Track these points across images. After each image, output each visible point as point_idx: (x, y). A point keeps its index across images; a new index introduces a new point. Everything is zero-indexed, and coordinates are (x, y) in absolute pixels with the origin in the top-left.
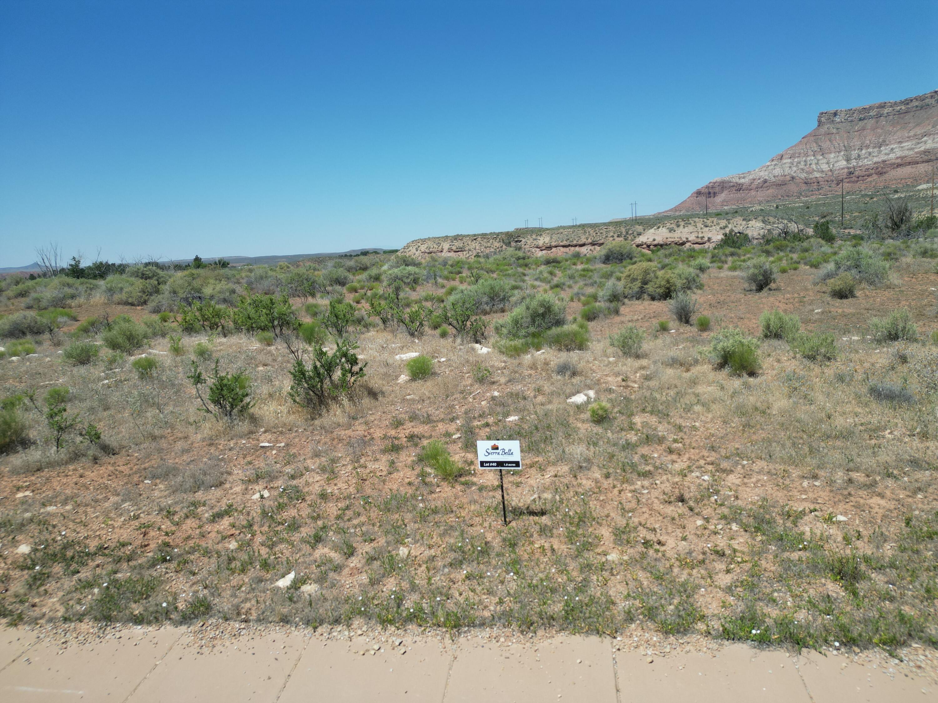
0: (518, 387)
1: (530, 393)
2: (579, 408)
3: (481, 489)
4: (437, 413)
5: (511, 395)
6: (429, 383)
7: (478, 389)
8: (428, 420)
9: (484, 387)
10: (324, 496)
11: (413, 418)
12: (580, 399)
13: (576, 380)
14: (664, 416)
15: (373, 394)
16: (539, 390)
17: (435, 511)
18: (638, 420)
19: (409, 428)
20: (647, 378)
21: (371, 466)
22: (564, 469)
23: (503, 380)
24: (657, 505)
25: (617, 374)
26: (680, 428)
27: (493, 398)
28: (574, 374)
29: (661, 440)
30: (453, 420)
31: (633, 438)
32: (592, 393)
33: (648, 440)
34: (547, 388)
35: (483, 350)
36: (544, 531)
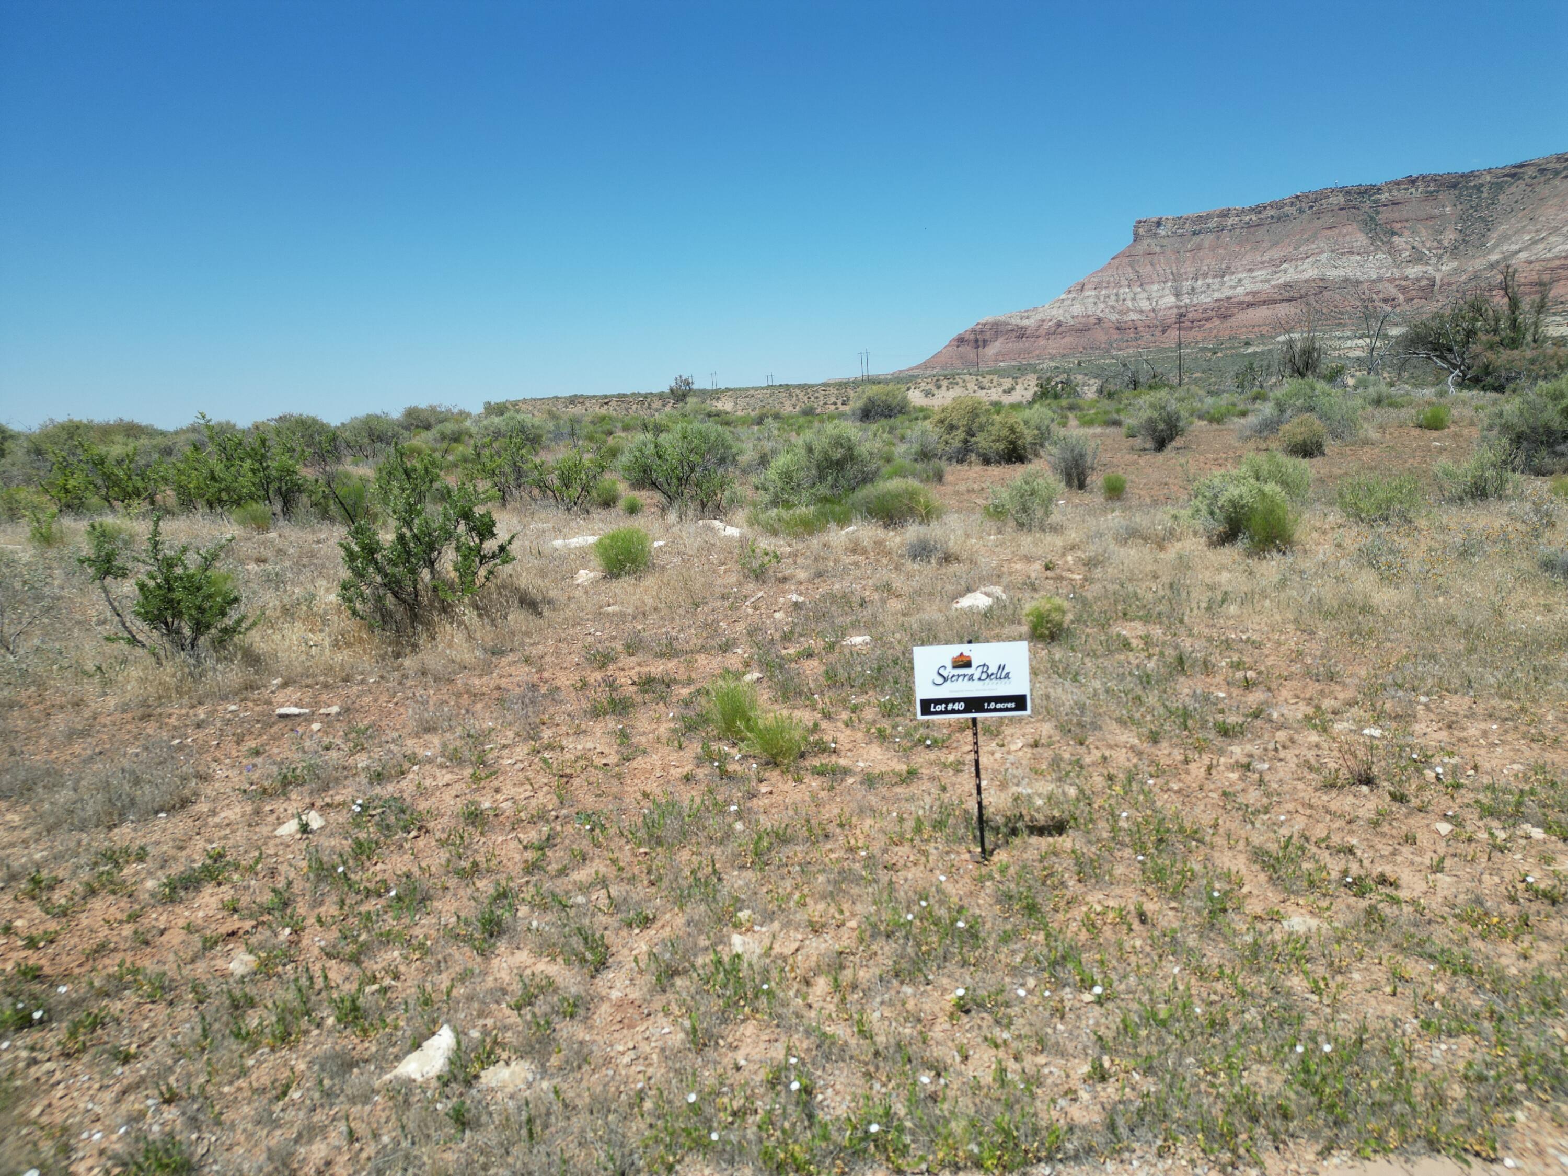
0: (840, 585)
1: (871, 595)
9: (769, 588)
12: (978, 601)
13: (956, 569)
15: (530, 604)
16: (887, 588)
20: (1093, 563)
23: (802, 575)
24: (1312, 795)
25: (1027, 559)
27: (796, 606)
28: (948, 558)
30: (725, 648)
32: (996, 591)
34: (902, 584)
35: (729, 529)
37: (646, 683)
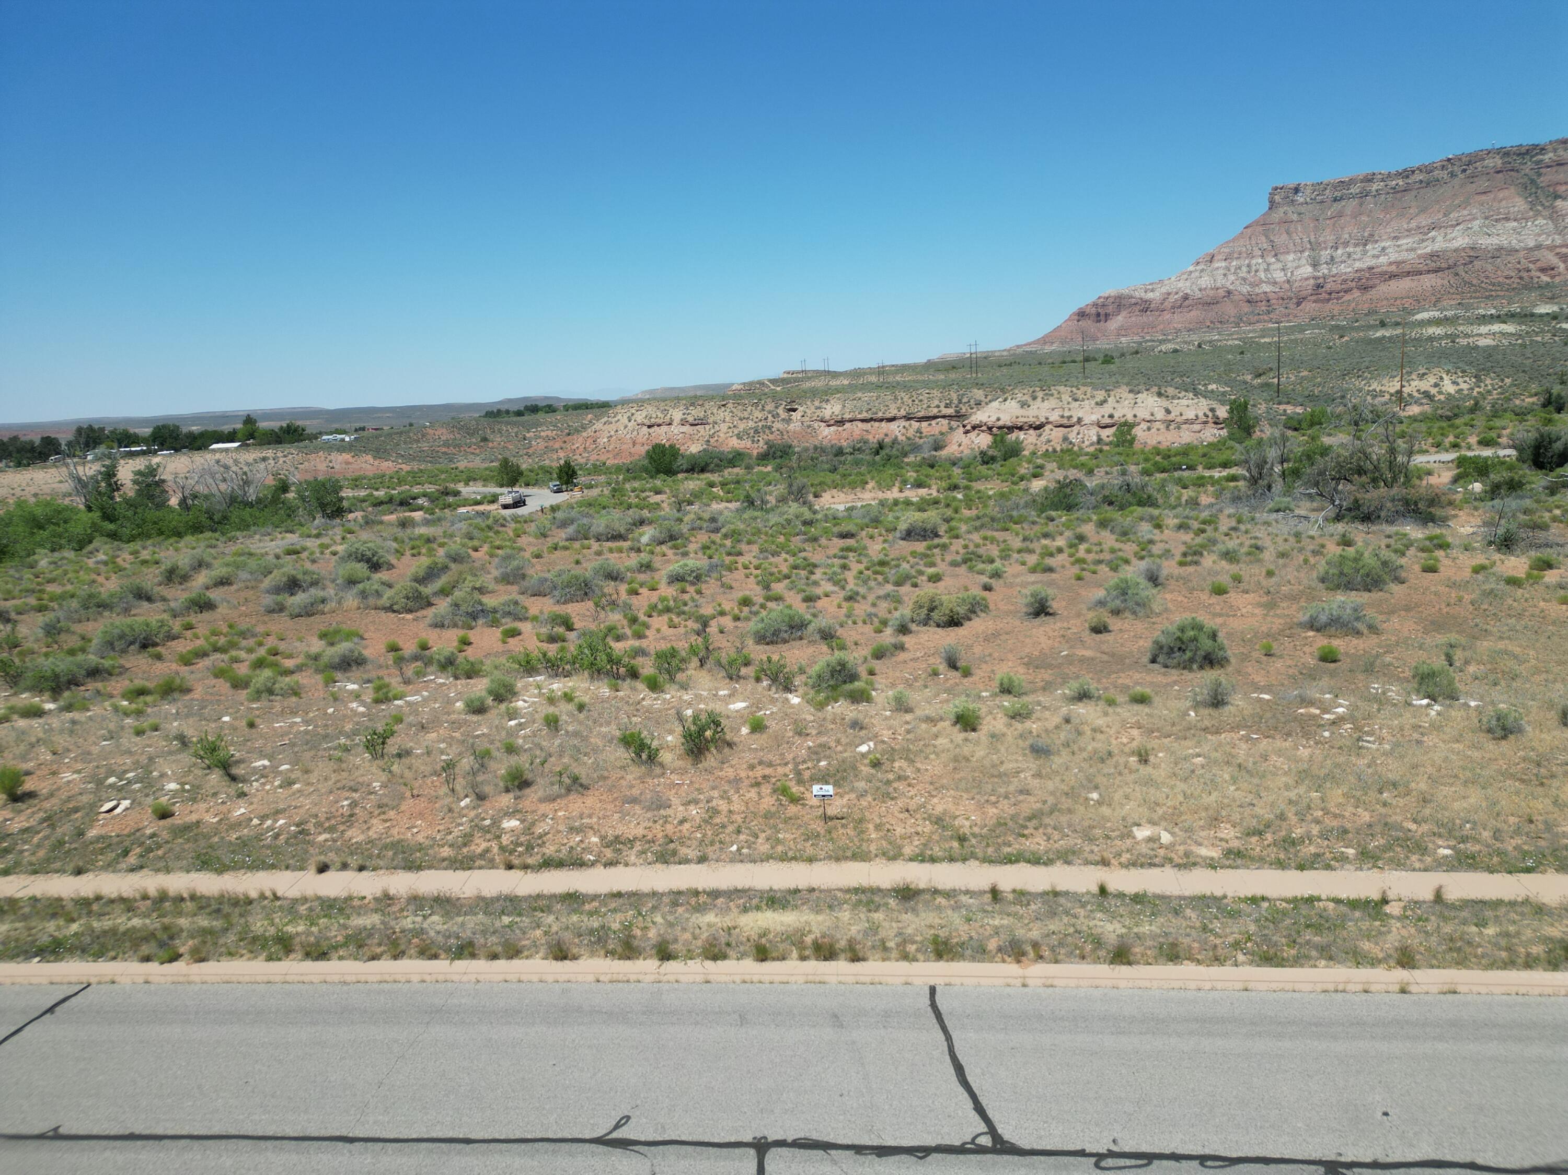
0: (824, 739)
1: (833, 744)
2: (863, 755)
3: (811, 807)
4: (776, 759)
5: (820, 745)
6: (764, 736)
7: (798, 740)
8: (770, 765)
9: (802, 738)
10: (730, 811)
11: (760, 763)
12: (863, 748)
13: (863, 732)
14: (911, 762)
15: (730, 745)
16: (838, 742)
17: (790, 818)
18: (897, 764)
19: (760, 772)
20: (908, 732)
21: (748, 795)
22: (853, 796)
23: (814, 732)
24: (896, 814)
25: (890, 728)
26: (919, 770)
27: (809, 748)
28: (861, 728)
29: (906, 778)
30: (786, 764)
31: (891, 776)
32: (872, 744)
33: (899, 778)
34: (844, 740)
35: (795, 700)
36: (843, 826)
37: (764, 777)
